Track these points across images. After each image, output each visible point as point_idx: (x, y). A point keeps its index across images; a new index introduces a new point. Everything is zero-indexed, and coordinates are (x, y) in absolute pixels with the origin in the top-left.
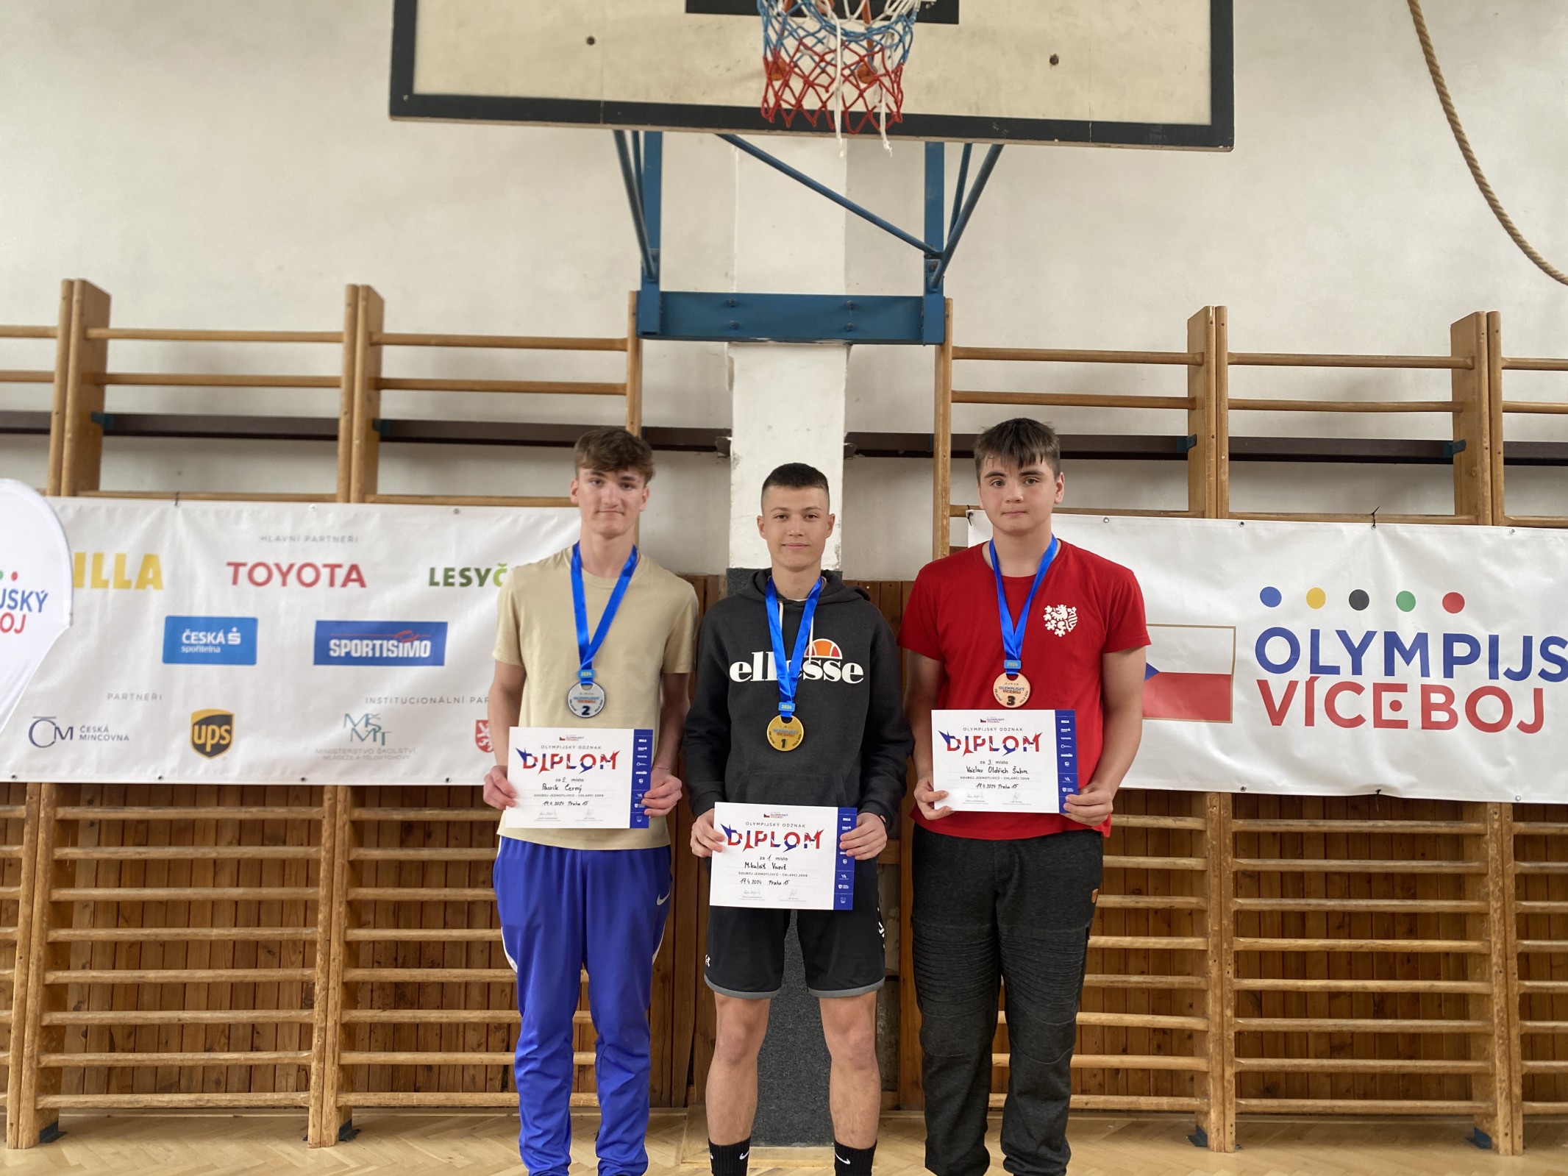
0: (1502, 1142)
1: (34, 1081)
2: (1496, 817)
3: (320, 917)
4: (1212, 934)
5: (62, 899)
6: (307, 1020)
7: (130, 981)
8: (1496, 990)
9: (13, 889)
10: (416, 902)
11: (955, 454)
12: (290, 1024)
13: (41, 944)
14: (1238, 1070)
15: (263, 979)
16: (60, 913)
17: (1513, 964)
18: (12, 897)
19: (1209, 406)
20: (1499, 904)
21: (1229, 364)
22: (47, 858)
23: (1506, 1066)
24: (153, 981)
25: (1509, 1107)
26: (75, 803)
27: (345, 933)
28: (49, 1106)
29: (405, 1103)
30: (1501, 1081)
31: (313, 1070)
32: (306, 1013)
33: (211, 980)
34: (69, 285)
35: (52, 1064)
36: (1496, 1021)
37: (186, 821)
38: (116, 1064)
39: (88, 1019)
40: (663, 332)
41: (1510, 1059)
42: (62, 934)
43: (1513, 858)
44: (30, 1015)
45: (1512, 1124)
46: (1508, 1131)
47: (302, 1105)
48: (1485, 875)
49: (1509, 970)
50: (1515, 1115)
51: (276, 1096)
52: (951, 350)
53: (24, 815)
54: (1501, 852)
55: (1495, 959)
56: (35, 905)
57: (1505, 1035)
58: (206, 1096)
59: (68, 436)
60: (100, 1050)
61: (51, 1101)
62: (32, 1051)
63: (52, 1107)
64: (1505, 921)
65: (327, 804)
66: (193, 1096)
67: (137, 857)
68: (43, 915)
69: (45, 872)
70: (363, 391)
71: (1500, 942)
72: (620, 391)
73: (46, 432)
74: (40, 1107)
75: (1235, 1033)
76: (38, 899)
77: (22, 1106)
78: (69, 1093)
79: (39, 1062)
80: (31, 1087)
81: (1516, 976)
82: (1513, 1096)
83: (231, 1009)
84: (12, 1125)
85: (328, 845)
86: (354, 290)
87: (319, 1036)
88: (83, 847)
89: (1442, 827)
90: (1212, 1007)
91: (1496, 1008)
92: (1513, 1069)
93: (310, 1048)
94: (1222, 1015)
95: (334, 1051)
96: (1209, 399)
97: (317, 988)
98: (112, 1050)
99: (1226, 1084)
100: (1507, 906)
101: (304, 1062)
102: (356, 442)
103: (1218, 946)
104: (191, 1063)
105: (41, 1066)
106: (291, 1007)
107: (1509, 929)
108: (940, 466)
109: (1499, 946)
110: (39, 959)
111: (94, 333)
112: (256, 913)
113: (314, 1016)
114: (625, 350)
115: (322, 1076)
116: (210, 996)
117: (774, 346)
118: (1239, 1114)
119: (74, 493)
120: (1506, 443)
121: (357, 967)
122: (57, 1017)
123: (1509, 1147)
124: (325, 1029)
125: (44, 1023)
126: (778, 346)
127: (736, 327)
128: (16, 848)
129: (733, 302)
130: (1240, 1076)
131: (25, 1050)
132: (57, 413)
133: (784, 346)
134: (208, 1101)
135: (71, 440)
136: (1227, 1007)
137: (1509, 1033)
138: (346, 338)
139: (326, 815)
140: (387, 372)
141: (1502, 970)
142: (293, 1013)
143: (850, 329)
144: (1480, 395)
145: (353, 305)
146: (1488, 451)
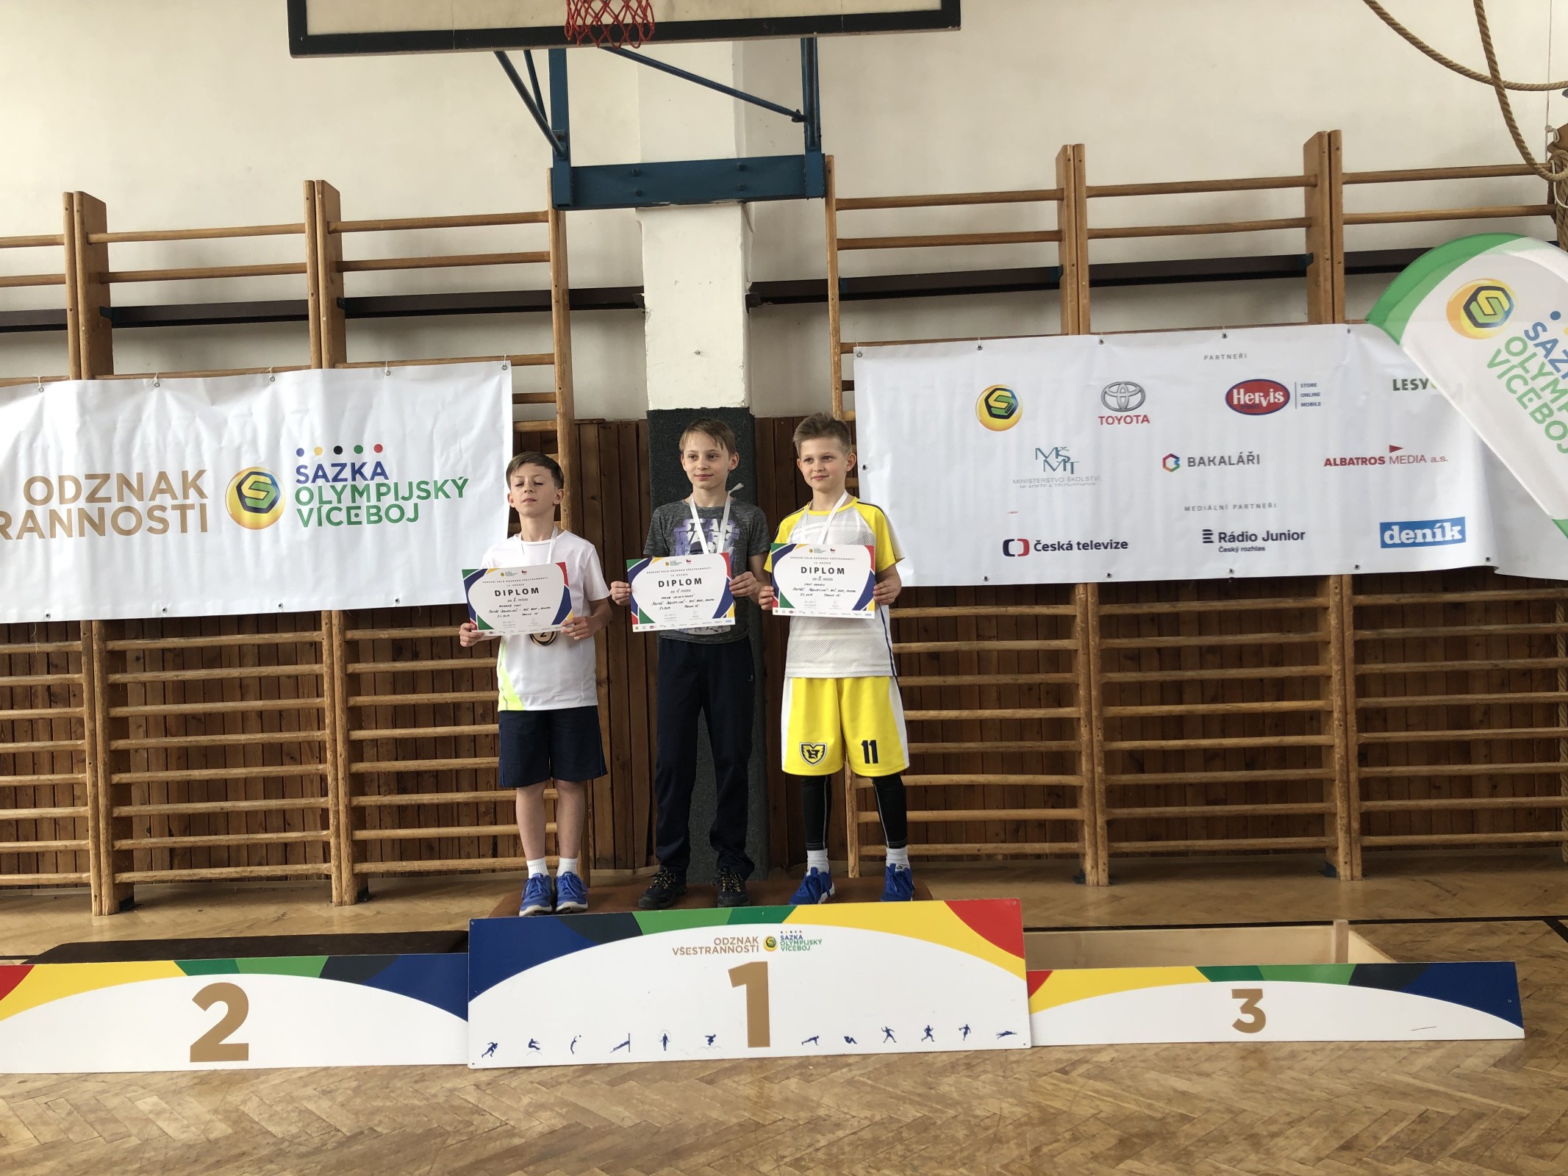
0: (1343, 870)
1: (111, 863)
2: (1337, 591)
3: (327, 721)
4: (1082, 704)
5: (119, 715)
6: (324, 806)
7: (179, 779)
8: (1337, 741)
9: (78, 710)
10: (409, 705)
11: (843, 297)
12: (312, 809)
13: (105, 752)
14: (1110, 818)
15: (287, 774)
16: (117, 727)
17: (1352, 718)
18: (78, 715)
19: (1070, 238)
20: (1339, 667)
21: (1089, 197)
22: (102, 683)
23: (1346, 806)
24: (198, 778)
25: (1348, 840)
26: (122, 637)
27: (348, 734)
28: (124, 880)
29: (408, 869)
30: (1341, 818)
31: (332, 844)
32: (323, 800)
33: (244, 776)
34: (70, 196)
35: (124, 848)
36: (1337, 768)
37: (213, 647)
38: (176, 845)
39: (148, 811)
40: (578, 202)
41: (1349, 799)
42: (120, 744)
43: (1352, 628)
44: (102, 809)
45: (1350, 853)
46: (1348, 860)
47: (326, 873)
48: (1329, 643)
49: (1348, 725)
50: (1354, 845)
51: (305, 867)
52: (834, 201)
53: (81, 649)
54: (1341, 622)
55: (1336, 715)
56: (97, 721)
57: (1345, 778)
58: (249, 869)
59: (82, 328)
60: (162, 835)
61: (125, 877)
62: (107, 836)
63: (128, 881)
64: (1345, 681)
65: (324, 627)
66: (239, 869)
67: (175, 678)
68: (104, 729)
69: (103, 693)
70: (326, 274)
71: (1339, 699)
72: (547, 258)
73: (64, 327)
74: (117, 882)
75: (1107, 788)
76: (99, 717)
77: (103, 881)
78: (141, 870)
79: (113, 846)
80: (109, 866)
81: (1355, 728)
82: (1352, 831)
83: (265, 799)
84: (96, 896)
85: (328, 662)
86: (311, 185)
87: (334, 817)
88: (131, 673)
89: (1289, 603)
90: (1085, 765)
91: (1337, 756)
92: (1352, 808)
93: (328, 829)
94: (1093, 772)
95: (347, 829)
96: (1070, 230)
97: (330, 779)
98: (171, 835)
99: (1098, 829)
100: (1347, 668)
101: (325, 839)
102: (323, 319)
103: (1089, 714)
104: (235, 843)
105: (116, 849)
106: (313, 796)
107: (1348, 688)
108: (830, 308)
109: (1340, 703)
110: (105, 764)
111: (94, 237)
112: (278, 720)
113: (328, 802)
114: (547, 221)
115: (339, 849)
116: (246, 788)
117: (676, 209)
118: (1112, 855)
119: (92, 377)
120: (1346, 253)
121: (362, 760)
122: (124, 811)
123: (1348, 873)
124: (337, 812)
125: (115, 815)
126: (680, 208)
127: (639, 194)
128: (76, 676)
129: (635, 171)
130: (1110, 824)
131: (101, 837)
132: (71, 310)
133: (685, 208)
134: (251, 872)
135: (87, 331)
136: (1098, 765)
137: (1348, 775)
138: (307, 228)
139: (325, 637)
140: (347, 256)
141: (1342, 723)
142: (312, 800)
143: (743, 188)
144: (1323, 211)
145: (311, 199)
146: (1330, 262)
